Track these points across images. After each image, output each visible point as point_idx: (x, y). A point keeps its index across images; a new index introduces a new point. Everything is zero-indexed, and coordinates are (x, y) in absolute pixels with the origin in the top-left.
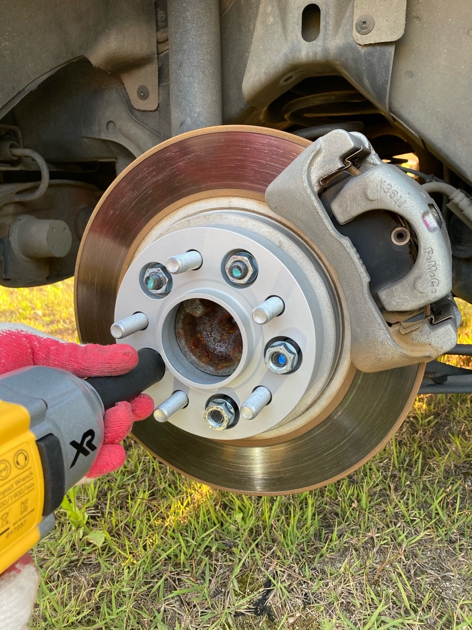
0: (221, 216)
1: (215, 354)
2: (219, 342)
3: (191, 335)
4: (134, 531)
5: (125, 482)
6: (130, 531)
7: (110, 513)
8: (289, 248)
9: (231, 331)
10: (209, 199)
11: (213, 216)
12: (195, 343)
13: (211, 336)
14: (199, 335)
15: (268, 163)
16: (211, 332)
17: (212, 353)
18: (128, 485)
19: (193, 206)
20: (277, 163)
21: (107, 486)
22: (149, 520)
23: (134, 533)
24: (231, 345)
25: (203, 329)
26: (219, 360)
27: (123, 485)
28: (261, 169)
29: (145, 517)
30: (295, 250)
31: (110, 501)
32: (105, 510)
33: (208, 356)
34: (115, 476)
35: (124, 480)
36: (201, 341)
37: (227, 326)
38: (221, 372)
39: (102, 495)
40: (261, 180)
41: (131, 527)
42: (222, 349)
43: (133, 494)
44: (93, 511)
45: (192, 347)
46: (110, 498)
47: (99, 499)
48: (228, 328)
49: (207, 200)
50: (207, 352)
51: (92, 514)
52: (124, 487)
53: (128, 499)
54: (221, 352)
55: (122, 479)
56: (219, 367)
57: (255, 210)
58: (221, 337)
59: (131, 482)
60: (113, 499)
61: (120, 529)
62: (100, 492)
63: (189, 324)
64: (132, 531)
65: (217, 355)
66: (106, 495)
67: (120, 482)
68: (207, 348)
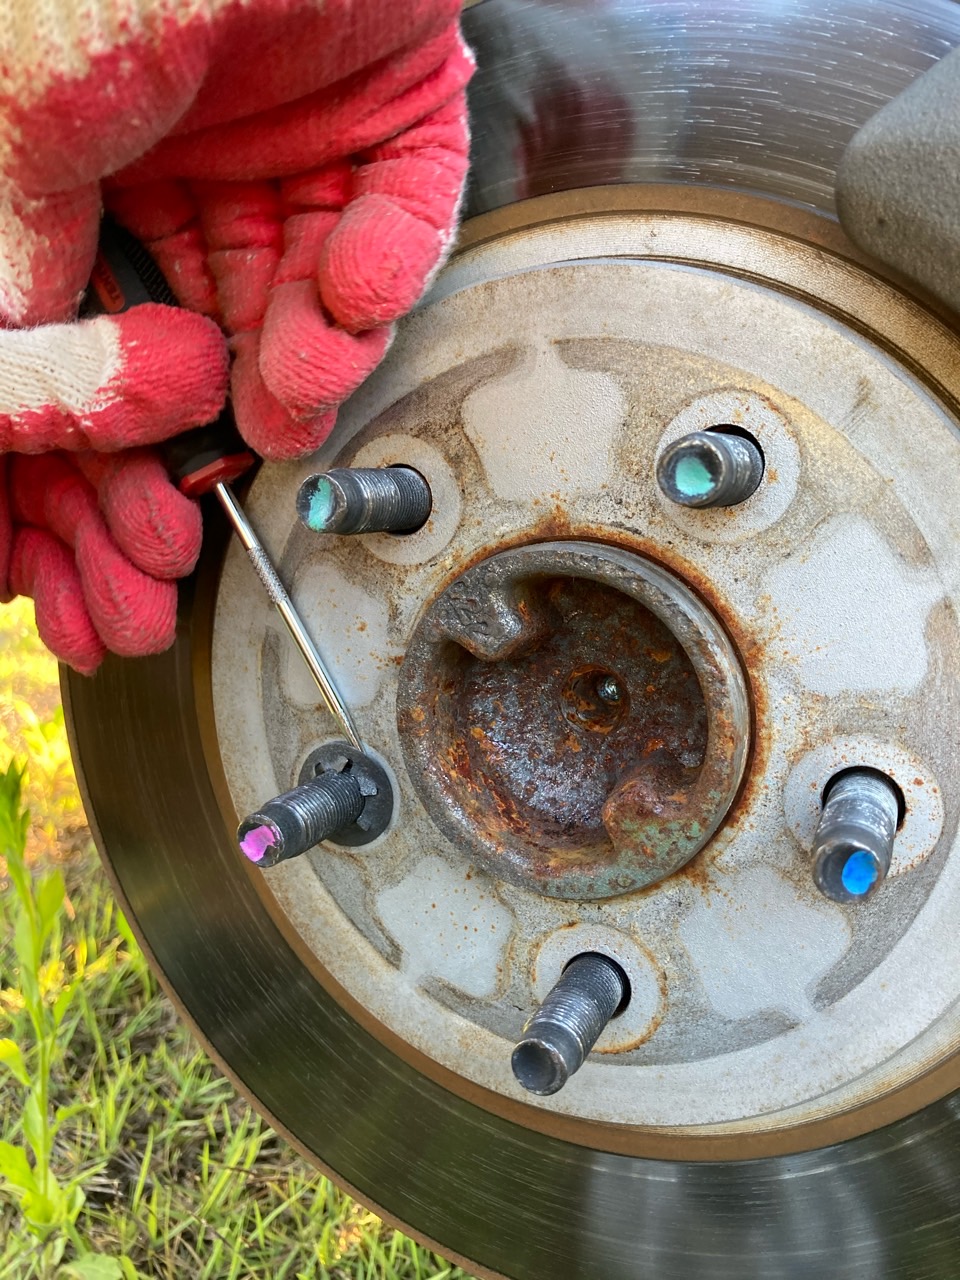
0: (622, 272)
1: (534, 808)
2: (551, 761)
3: (451, 730)
4: (206, 1256)
5: (204, 1096)
6: (196, 1256)
7: (148, 1190)
8: (901, 412)
9: (597, 728)
10: (573, 224)
11: (591, 271)
12: (462, 757)
13: (523, 740)
14: (477, 731)
15: (827, 81)
16: (524, 723)
17: (521, 803)
18: (210, 1105)
19: (505, 249)
20: (869, 81)
21: (150, 1106)
22: (250, 1226)
23: (205, 1264)
24: (594, 778)
25: (496, 711)
26: (547, 832)
27: (195, 1105)
28: (794, 104)
29: (244, 1214)
30: (923, 420)
31: (154, 1151)
32: (135, 1177)
33: (507, 812)
34: (177, 1075)
35: (204, 1090)
36: (485, 752)
37: (584, 706)
38: (557, 881)
39: (136, 1129)
40: (789, 152)
41: (200, 1244)
42: (561, 792)
43: (220, 1135)
44: (103, 1181)
45: (453, 773)
46: (155, 1143)
47: (126, 1143)
48: (586, 713)
49: (563, 227)
50: (504, 798)
51: (99, 1190)
52: (199, 1110)
53: (202, 1147)
54: (553, 801)
55: (194, 1088)
56: (552, 863)
57: (752, 267)
58: (557, 744)
59: (218, 1099)
60: (163, 1146)
61: (167, 1247)
62: (131, 1120)
63: (449, 686)
64: (201, 1255)
65: (541, 812)
66: (144, 1131)
67: (188, 1095)
68: (502, 783)
